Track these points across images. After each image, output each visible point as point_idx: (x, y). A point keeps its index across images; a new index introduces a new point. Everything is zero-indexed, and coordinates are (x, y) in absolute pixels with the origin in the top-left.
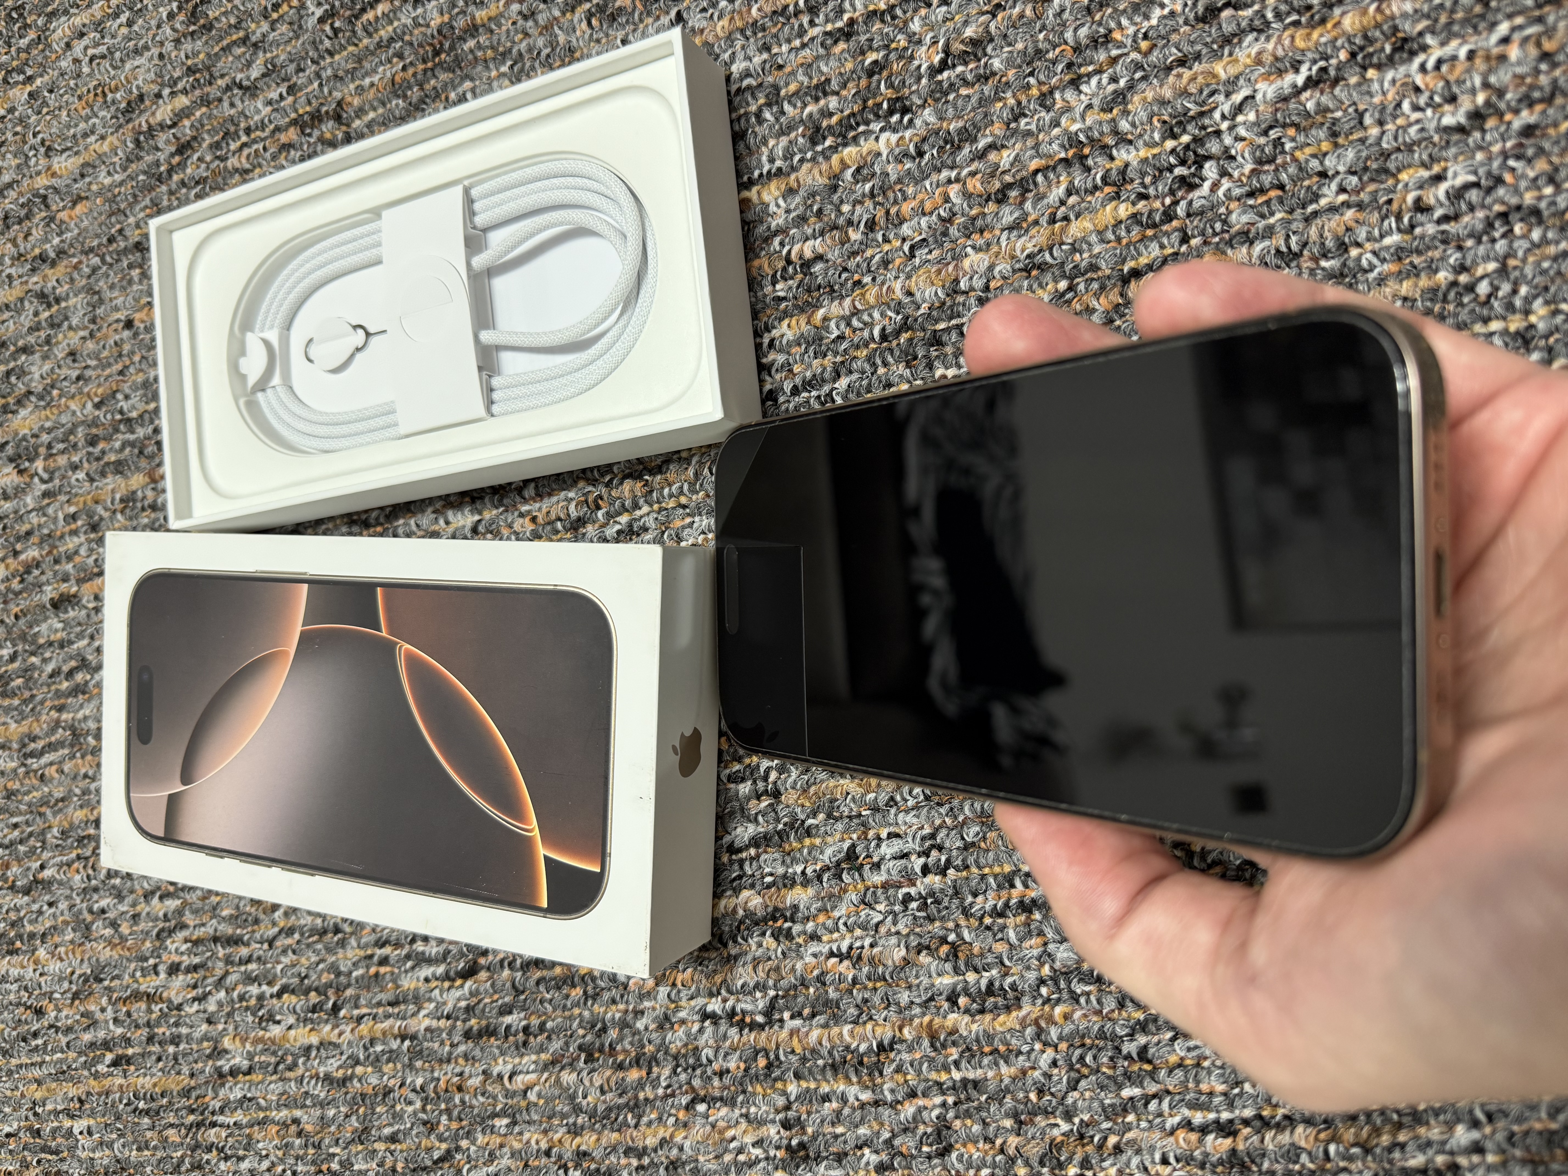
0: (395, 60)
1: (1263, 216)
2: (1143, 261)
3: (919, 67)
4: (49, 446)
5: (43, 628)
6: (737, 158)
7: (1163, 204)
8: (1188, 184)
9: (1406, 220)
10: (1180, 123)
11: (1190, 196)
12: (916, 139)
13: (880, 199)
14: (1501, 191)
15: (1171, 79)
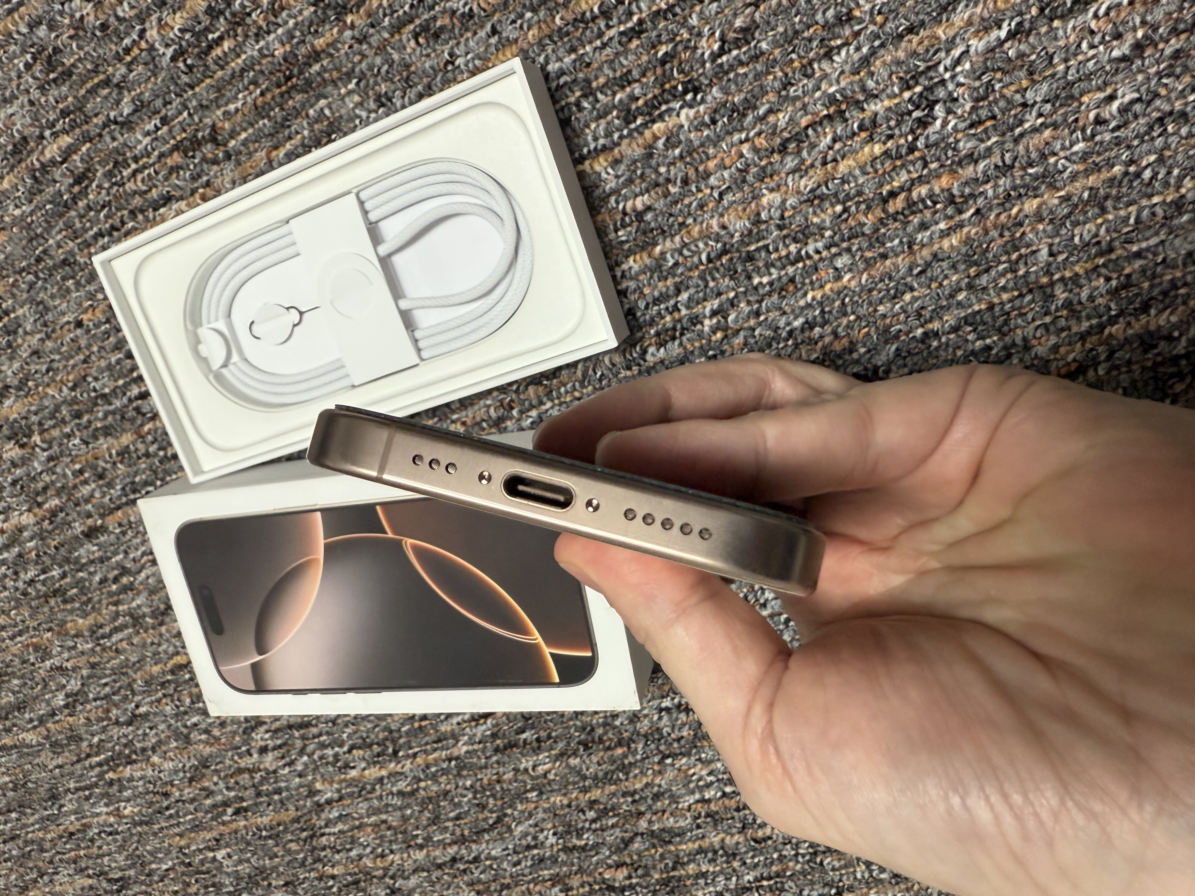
0: (252, 87)
1: (982, 141)
2: (896, 184)
3: (703, 54)
4: (40, 424)
5: (82, 551)
6: (567, 139)
7: (906, 141)
8: (923, 123)
9: (1089, 132)
10: (913, 77)
11: (926, 133)
12: (709, 111)
13: (688, 159)
14: (1158, 102)
15: (903, 44)
